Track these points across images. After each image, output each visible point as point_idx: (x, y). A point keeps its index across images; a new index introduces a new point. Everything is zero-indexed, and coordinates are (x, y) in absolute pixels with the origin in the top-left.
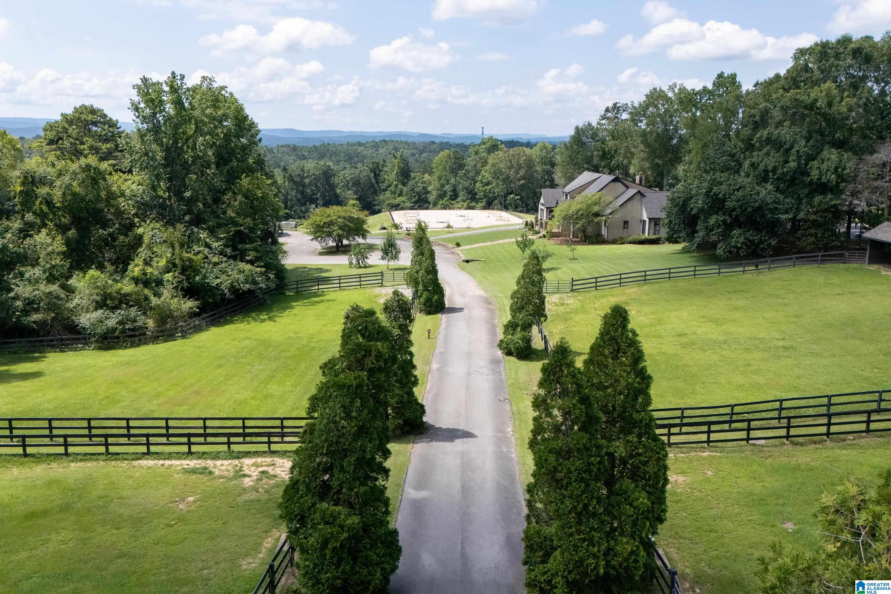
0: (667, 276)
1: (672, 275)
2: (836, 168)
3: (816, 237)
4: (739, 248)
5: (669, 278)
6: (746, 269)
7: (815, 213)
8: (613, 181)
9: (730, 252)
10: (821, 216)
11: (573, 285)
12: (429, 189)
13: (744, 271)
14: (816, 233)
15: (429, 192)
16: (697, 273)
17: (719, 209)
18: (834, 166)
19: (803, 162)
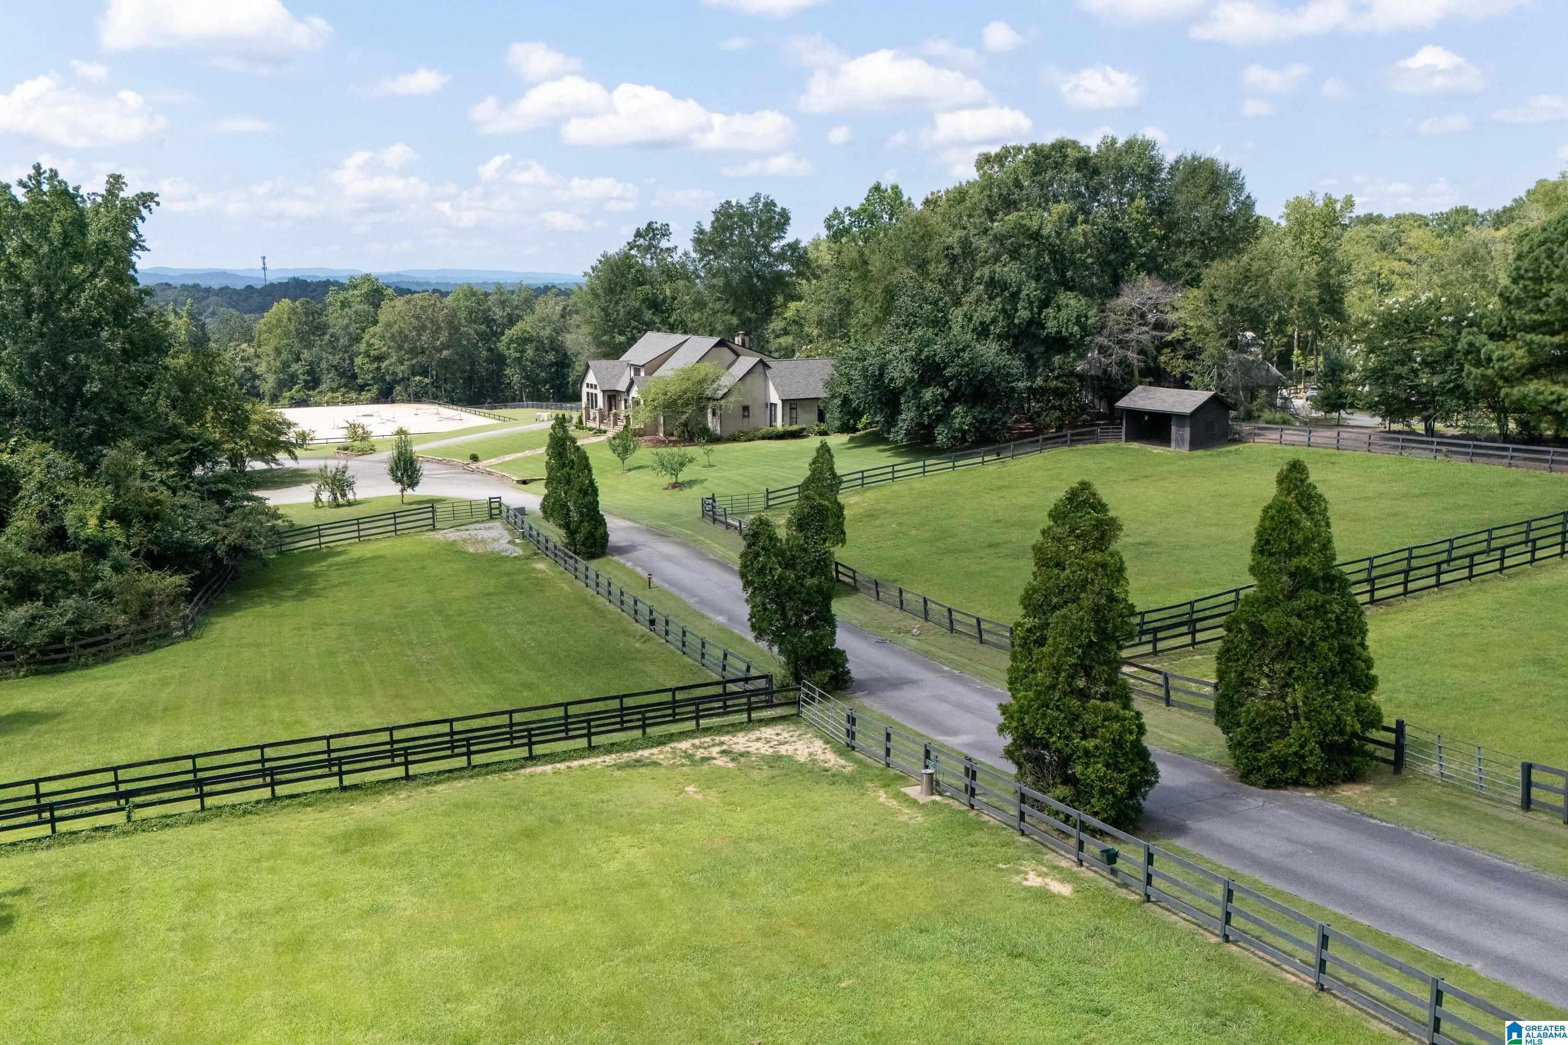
0: (890, 476)
1: (896, 475)
2: (1078, 317)
3: (1061, 409)
4: (965, 432)
5: (893, 479)
6: (986, 459)
7: (1056, 378)
8: (718, 345)
9: (955, 438)
10: (1065, 382)
11: (768, 500)
12: (259, 370)
13: (983, 463)
14: (1061, 405)
15: (258, 377)
16: (927, 469)
17: (932, 379)
18: (1075, 315)
19: (1036, 310)
